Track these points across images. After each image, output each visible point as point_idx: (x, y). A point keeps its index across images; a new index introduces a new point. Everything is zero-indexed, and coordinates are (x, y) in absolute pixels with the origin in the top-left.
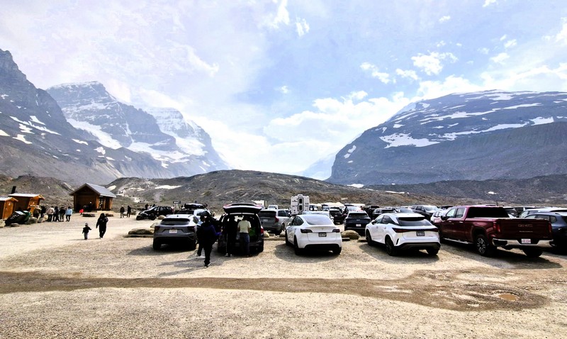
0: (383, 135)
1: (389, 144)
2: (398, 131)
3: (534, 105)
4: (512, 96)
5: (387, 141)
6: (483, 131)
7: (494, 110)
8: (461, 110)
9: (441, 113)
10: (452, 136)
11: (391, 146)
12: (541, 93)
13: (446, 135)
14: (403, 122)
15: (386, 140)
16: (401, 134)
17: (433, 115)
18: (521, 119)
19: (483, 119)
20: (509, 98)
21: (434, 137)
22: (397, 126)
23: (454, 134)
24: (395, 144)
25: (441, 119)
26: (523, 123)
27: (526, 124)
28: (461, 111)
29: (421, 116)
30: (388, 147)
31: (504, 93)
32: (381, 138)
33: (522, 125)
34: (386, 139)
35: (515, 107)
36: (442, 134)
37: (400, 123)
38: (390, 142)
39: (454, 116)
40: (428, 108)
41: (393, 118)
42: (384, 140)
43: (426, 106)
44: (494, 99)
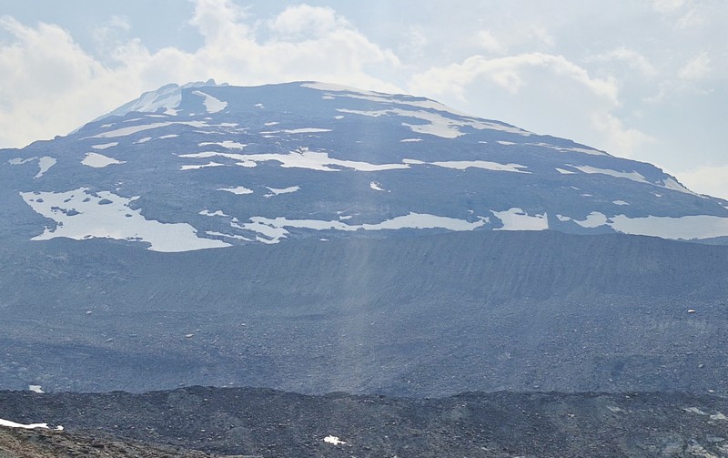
0: (37, 188)
1: (53, 225)
2: (97, 182)
3: (510, 168)
4: (461, 129)
5: (48, 214)
6: (367, 227)
7: (407, 163)
8: (314, 144)
9: (255, 143)
10: (272, 230)
11: (59, 233)
12: (535, 138)
13: (258, 225)
14: (123, 149)
15: (43, 209)
16: (105, 195)
17: (227, 144)
18: (470, 204)
19: (373, 186)
20: (453, 134)
21: (216, 224)
22: (95, 161)
23: (281, 221)
24: (74, 230)
25: (249, 161)
26: (474, 220)
27: (480, 223)
28: (313, 148)
29: (188, 140)
30: (47, 235)
31: (445, 114)
32: (27, 197)
33: (470, 227)
34: (44, 203)
35: (462, 165)
36: (245, 219)
37: (107, 153)
38: (58, 217)
39: (291, 161)
40: (219, 117)
41: (91, 128)
42: (38, 208)
43: (215, 105)
44: (415, 128)
